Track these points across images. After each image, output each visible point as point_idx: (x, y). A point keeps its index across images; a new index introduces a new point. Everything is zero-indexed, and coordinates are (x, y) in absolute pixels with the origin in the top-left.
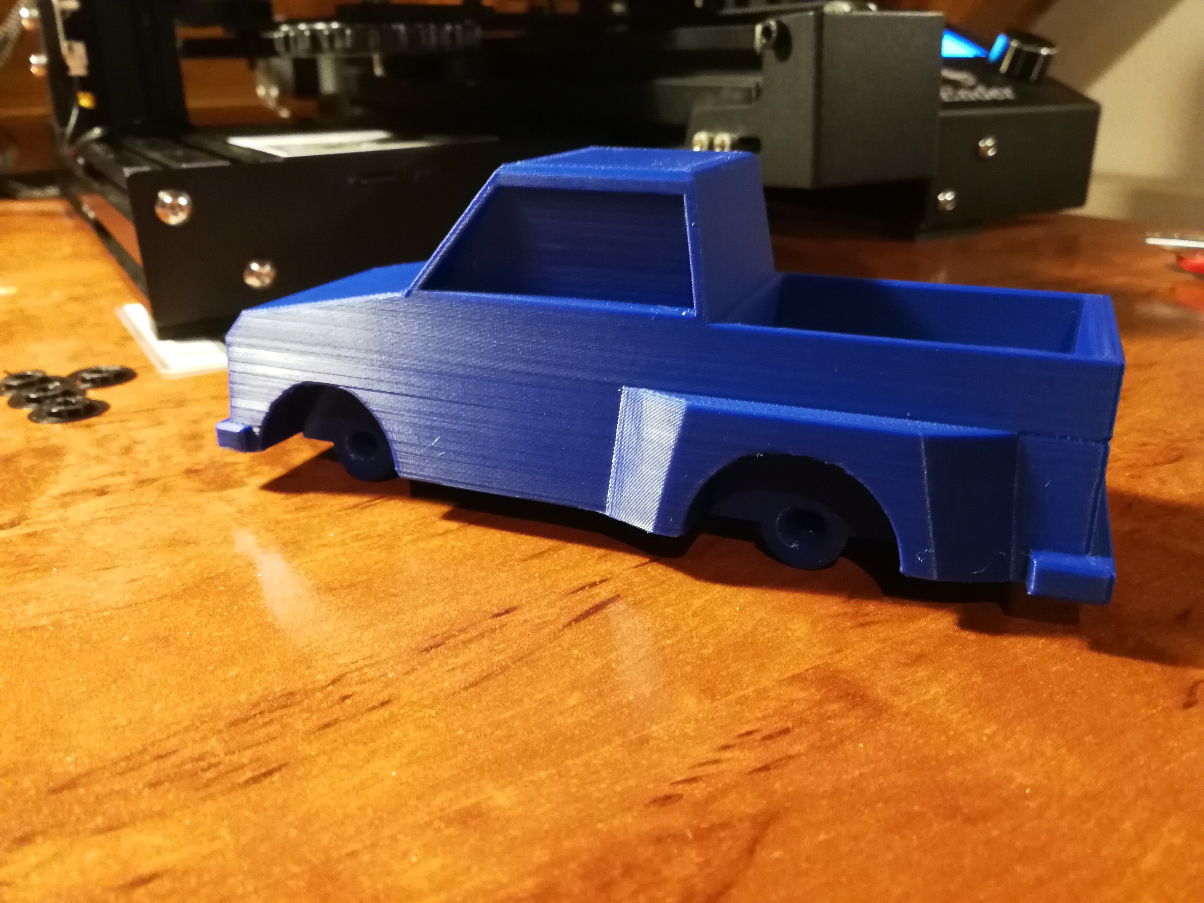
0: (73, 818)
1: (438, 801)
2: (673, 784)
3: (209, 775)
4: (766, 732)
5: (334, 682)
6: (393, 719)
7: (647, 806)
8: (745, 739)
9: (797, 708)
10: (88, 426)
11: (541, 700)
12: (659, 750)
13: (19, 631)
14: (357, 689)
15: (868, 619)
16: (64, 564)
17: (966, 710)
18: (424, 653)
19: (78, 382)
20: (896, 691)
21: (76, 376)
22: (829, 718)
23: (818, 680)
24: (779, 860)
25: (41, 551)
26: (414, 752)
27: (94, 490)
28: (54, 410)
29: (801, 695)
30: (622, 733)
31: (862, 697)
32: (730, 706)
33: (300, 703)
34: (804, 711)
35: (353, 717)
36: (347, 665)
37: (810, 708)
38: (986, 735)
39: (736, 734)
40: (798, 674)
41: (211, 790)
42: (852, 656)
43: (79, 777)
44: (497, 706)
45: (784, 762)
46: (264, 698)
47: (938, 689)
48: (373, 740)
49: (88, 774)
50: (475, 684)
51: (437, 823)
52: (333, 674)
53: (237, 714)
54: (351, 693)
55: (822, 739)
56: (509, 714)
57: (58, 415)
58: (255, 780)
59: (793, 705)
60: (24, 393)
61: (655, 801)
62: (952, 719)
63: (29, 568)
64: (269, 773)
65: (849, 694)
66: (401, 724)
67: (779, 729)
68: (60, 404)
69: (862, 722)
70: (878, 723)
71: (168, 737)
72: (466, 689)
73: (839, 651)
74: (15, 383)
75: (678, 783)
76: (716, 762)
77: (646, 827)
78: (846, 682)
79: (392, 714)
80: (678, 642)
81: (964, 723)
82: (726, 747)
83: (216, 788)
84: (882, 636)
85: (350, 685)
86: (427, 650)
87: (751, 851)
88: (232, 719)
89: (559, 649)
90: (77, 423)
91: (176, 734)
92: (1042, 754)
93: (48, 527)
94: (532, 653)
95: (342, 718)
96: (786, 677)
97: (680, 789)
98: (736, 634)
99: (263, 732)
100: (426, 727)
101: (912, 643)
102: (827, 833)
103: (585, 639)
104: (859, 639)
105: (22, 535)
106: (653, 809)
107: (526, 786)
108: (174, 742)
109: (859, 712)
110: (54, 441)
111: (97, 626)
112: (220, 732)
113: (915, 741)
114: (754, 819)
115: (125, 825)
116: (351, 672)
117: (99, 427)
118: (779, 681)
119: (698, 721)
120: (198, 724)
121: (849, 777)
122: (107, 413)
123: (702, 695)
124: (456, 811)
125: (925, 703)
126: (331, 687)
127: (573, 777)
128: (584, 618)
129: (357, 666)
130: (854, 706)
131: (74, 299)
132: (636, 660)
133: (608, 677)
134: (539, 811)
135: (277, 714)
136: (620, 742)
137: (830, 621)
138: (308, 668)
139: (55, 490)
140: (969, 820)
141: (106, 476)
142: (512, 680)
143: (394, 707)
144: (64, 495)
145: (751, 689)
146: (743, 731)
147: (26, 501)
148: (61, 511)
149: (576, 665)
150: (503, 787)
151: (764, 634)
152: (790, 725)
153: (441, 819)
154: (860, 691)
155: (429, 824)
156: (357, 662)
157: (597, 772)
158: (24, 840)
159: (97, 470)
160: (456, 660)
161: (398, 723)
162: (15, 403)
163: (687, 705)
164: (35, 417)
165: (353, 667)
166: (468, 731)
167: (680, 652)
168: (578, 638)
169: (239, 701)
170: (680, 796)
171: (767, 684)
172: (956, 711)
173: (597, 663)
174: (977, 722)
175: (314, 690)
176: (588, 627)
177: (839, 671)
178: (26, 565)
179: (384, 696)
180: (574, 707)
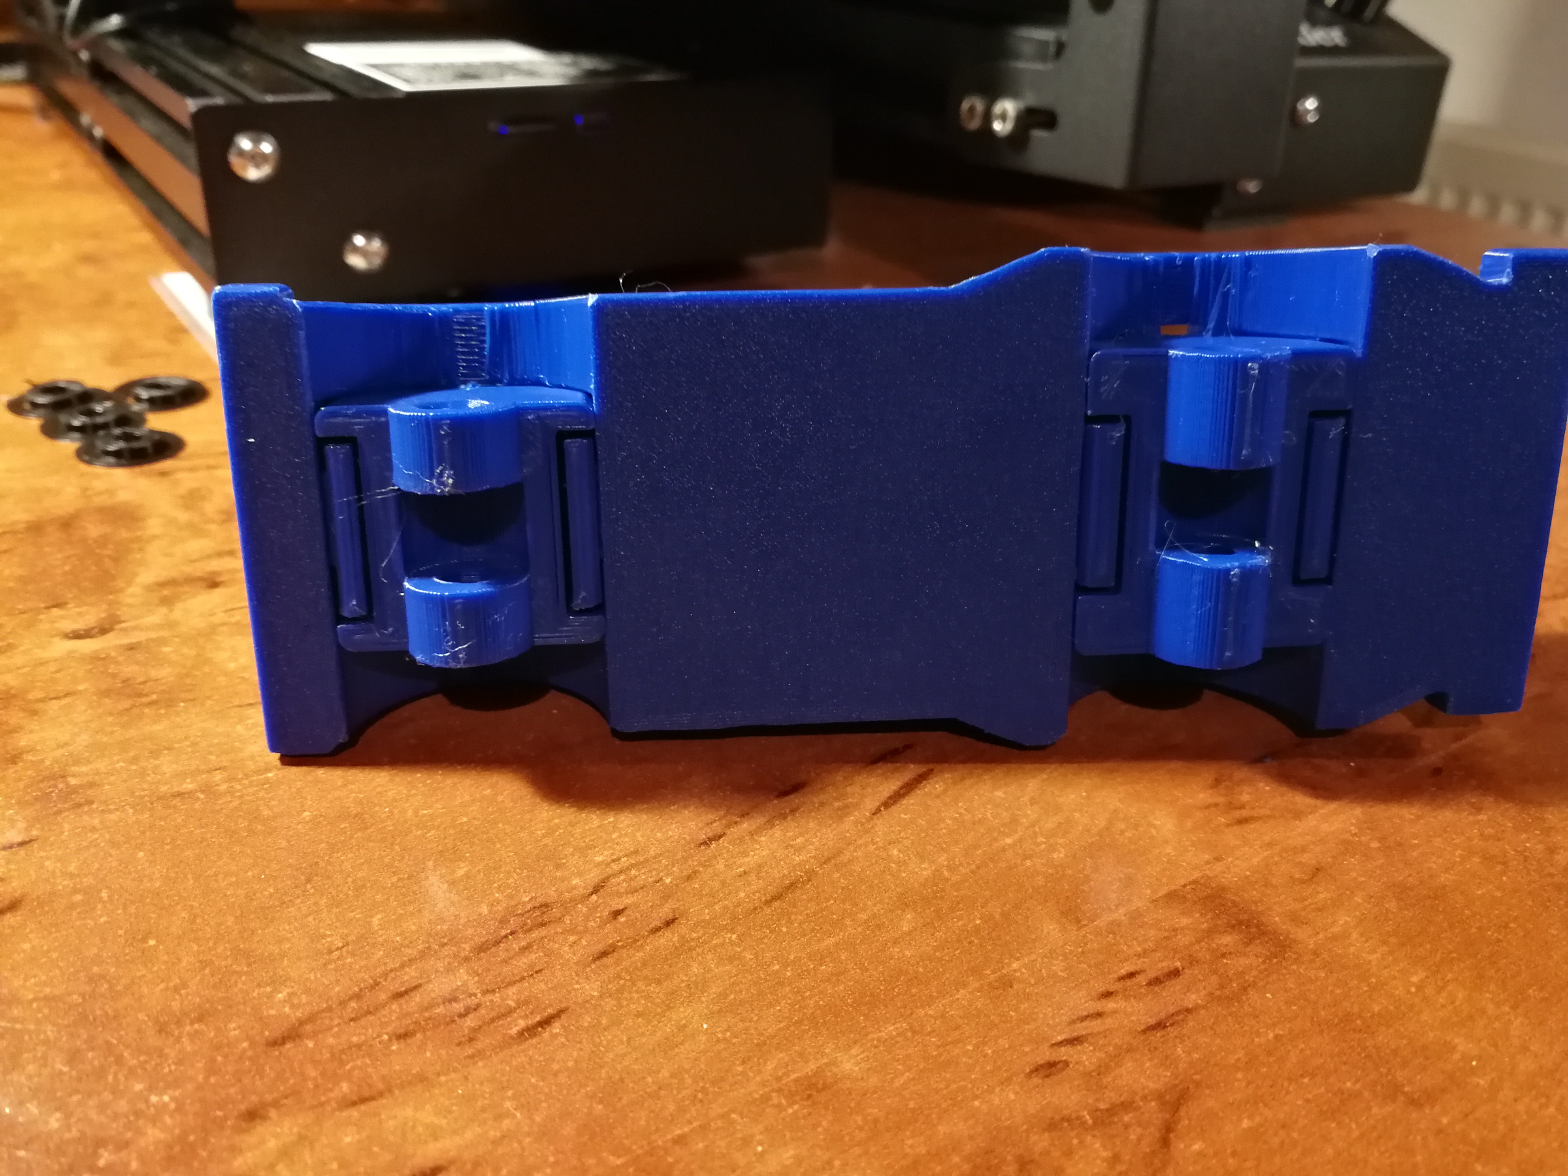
0: (310, 1085)
1: (770, 1066)
2: (1053, 1045)
3: (470, 1022)
4: (1152, 974)
5: (596, 890)
6: (684, 948)
7: (1029, 1075)
8: (1129, 983)
9: (1183, 940)
10: (164, 474)
11: (866, 921)
12: (1028, 997)
13: (159, 798)
14: (629, 900)
15: (1245, 813)
16: (189, 696)
17: (1385, 949)
18: (703, 847)
19: (130, 401)
20: (1296, 919)
21: (127, 389)
22: (1224, 955)
23: (1200, 899)
24: (1201, 1154)
25: (153, 673)
26: (723, 995)
27: (200, 579)
28: (112, 448)
29: (1185, 921)
30: (975, 971)
31: (1257, 926)
32: (1101, 935)
33: (560, 920)
34: (1192, 944)
35: (633, 943)
36: (608, 865)
37: (1198, 941)
38: (1413, 984)
39: (1116, 976)
40: (1175, 891)
41: (479, 1045)
42: (1234, 866)
43: (301, 1023)
44: (813, 930)
45: (1181, 1017)
46: (511, 912)
47: (1347, 919)
48: (668, 977)
49: (311, 1019)
50: (777, 897)
51: (775, 1099)
52: (593, 877)
53: (482, 935)
54: (623, 907)
55: (1222, 987)
56: (832, 940)
57: (117, 454)
58: (531, 1031)
59: (1176, 935)
60: (63, 418)
61: (1037, 1069)
62: (1370, 961)
63: (145, 700)
64: (546, 1022)
65: (1241, 923)
66: (698, 954)
67: (1166, 970)
68: (118, 438)
69: (1264, 962)
70: (1284, 964)
71: (403, 966)
72: (768, 903)
73: (1218, 859)
74: (42, 400)
75: (1060, 1044)
76: (1099, 1015)
77: (1033, 1107)
78: (1235, 904)
79: (683, 940)
80: (1020, 840)
81: (1386, 967)
82: (1107, 995)
83: (483, 1042)
84: (1267, 838)
85: (619, 895)
86: (706, 843)
87: (1165, 1142)
88: (478, 940)
89: (872, 848)
90: (147, 468)
91: (411, 961)
92: (1483, 1011)
93: (154, 635)
94: (840, 852)
95: (620, 944)
96: (1160, 894)
97: (1064, 1053)
98: (1088, 831)
99: (523, 961)
100: (731, 959)
101: (1304, 849)
102: (1251, 1117)
103: (902, 834)
104: (1238, 843)
105: (121, 646)
106: (1036, 1080)
107: (876, 1047)
108: (410, 975)
109: (1256, 948)
110: (123, 496)
111: (262, 794)
112: (467, 959)
113: (1332, 992)
114: (1160, 1096)
115: (381, 1095)
116: (614, 875)
117: (180, 475)
118: (1154, 901)
119: (1066, 957)
120: (437, 947)
121: (1263, 1040)
122: (183, 454)
123: (1064, 920)
124: (796, 1080)
125: (1334, 938)
126: (594, 897)
127: (929, 1034)
128: (895, 803)
129: (620, 866)
130: (1251, 940)
131: (88, 259)
132: (973, 867)
133: (943, 890)
134: (897, 1083)
135: (534, 935)
136: (977, 985)
137: (1199, 814)
138: (558, 867)
139: (146, 577)
140: (1414, 1102)
141: (209, 557)
142: (823, 891)
143: (681, 929)
144: (162, 585)
145: (1122, 910)
146: (1123, 972)
147: (111, 593)
148: (164, 610)
149: (900, 871)
150: (849, 1047)
151: (1122, 832)
152: (1178, 964)
153: (780, 1091)
154: (1254, 918)
155: (766, 1098)
156: (619, 859)
157: (957, 1028)
158: (253, 1116)
159: (196, 546)
160: (746, 860)
161: (694, 954)
162: (52, 431)
163: (1048, 933)
164: (88, 454)
165: (615, 867)
166: (785, 965)
167: (1026, 857)
168: (893, 832)
169: (480, 915)
170: (1066, 1064)
171: (1140, 904)
172: (1373, 951)
173: (926, 869)
174: (1402, 965)
175: (575, 901)
176: (903, 816)
177: (1223, 889)
178: (140, 695)
179: (665, 912)
180: (910, 933)
